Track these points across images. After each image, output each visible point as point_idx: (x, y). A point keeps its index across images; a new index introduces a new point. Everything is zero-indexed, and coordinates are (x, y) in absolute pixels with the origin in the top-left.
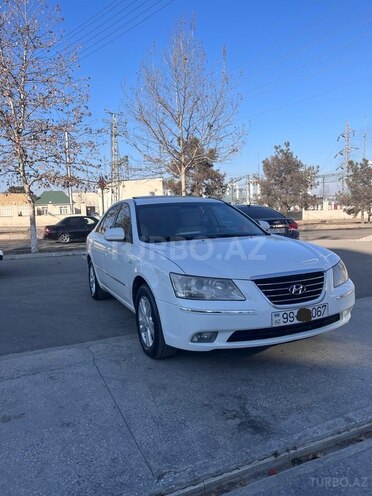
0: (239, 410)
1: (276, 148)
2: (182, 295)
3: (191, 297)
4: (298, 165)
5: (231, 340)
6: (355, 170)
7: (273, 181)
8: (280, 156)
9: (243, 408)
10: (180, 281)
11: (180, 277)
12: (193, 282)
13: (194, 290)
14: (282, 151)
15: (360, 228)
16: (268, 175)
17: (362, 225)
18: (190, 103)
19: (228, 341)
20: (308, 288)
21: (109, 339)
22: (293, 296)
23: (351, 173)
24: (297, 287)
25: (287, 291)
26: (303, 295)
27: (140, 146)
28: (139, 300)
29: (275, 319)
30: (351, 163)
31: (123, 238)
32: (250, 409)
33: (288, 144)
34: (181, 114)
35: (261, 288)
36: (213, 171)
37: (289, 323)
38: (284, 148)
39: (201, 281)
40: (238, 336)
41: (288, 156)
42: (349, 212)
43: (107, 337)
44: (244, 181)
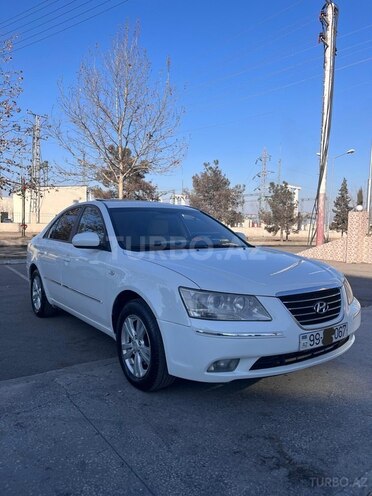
0: (278, 456)
1: (206, 165)
2: (196, 315)
3: (207, 317)
4: (226, 183)
5: (254, 367)
6: (276, 191)
7: (201, 197)
8: (209, 173)
9: (281, 453)
10: (193, 297)
11: (192, 293)
12: (211, 299)
13: (211, 309)
14: (211, 168)
15: (280, 246)
16: (198, 190)
17: (282, 243)
18: (130, 111)
19: (251, 369)
20: (331, 306)
21: (76, 366)
22: (318, 315)
23: (273, 194)
24: (321, 305)
25: (312, 310)
26: (327, 313)
27: (73, 150)
28: (123, 320)
29: (303, 341)
30: (272, 184)
31: (97, 245)
32: (290, 453)
33: (217, 162)
34: (121, 120)
35: (287, 306)
36: (145, 183)
37: (315, 346)
38: (213, 166)
39: (219, 297)
40: (264, 362)
41: (216, 173)
42: (270, 230)
43: (73, 365)
44: (169, 195)
